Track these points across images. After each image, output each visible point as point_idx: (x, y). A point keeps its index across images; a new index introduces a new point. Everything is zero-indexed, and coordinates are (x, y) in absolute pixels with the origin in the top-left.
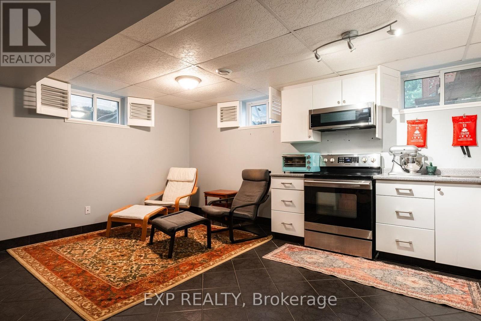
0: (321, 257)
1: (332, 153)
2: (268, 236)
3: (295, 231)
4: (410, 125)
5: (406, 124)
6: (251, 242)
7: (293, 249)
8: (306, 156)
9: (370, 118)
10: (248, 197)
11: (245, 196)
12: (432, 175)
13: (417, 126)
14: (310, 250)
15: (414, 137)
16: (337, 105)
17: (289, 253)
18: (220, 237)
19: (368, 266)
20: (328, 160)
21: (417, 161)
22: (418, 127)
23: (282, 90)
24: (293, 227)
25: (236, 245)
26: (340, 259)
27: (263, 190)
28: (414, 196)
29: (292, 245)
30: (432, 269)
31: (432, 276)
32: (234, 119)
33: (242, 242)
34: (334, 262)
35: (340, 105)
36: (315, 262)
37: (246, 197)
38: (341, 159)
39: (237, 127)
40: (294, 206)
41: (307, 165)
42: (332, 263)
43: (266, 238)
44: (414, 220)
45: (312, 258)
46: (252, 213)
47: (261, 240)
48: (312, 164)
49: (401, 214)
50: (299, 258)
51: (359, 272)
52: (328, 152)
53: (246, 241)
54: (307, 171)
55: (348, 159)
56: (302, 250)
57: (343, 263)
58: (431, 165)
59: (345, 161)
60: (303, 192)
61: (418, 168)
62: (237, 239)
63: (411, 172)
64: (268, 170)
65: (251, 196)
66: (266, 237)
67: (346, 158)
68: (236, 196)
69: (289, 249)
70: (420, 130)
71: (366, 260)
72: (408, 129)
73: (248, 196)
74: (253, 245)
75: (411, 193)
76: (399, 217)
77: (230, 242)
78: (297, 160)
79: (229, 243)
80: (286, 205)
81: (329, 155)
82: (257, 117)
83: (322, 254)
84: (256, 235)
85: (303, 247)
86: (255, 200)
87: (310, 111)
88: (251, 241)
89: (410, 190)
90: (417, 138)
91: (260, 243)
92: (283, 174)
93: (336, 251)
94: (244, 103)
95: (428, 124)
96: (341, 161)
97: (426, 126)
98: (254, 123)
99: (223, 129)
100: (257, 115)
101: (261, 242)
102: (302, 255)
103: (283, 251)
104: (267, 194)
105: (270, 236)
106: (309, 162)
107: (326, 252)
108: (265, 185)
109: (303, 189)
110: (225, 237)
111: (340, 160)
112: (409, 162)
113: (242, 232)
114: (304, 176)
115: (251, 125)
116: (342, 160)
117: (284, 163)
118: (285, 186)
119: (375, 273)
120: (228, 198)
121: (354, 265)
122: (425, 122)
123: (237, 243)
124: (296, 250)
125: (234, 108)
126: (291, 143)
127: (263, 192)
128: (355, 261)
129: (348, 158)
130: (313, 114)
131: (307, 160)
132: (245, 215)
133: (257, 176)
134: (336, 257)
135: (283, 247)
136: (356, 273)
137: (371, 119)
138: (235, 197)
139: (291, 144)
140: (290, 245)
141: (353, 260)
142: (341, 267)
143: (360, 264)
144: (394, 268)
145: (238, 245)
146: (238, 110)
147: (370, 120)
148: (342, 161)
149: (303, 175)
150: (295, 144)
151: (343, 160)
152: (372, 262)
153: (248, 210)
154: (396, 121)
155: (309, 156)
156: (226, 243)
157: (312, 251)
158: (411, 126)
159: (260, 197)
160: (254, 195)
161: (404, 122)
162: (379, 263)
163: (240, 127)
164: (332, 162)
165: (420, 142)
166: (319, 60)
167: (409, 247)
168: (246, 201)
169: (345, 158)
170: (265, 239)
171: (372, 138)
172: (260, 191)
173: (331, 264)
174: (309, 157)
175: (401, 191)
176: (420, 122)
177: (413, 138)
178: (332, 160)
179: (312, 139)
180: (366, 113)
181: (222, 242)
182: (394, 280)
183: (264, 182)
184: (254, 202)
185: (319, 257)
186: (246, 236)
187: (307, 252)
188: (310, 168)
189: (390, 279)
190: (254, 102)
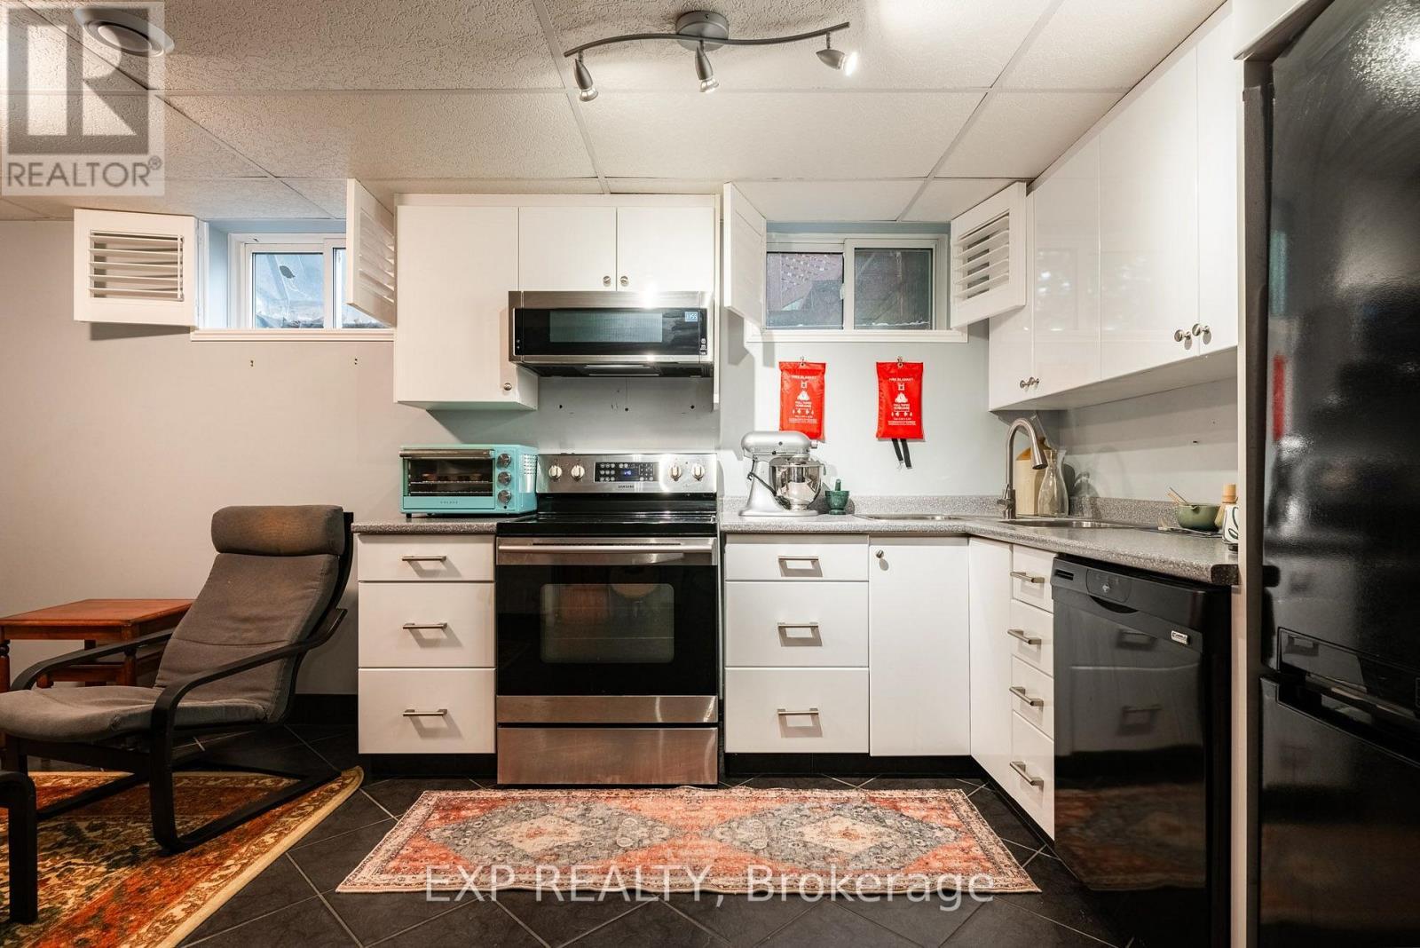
0: (567, 819)
1: (572, 447)
2: (344, 774)
3: (458, 735)
4: (786, 375)
5: (777, 372)
6: (267, 824)
7: (458, 809)
8: (495, 455)
9: (703, 340)
10: (247, 626)
11: (228, 624)
12: (838, 514)
13: (804, 381)
14: (523, 799)
15: (796, 411)
16: (602, 288)
17: (447, 833)
18: (91, 835)
19: (715, 812)
20: (563, 471)
21: (810, 477)
22: (806, 383)
23: (401, 204)
24: (451, 722)
25: (193, 856)
26: (630, 809)
27: (320, 593)
28: (821, 576)
29: (451, 793)
30: (861, 776)
31: (873, 800)
32: (170, 292)
33: (222, 832)
34: (616, 829)
35: (611, 288)
36: (556, 850)
37: (234, 626)
38: (605, 469)
39: (186, 330)
40: (454, 642)
41: (497, 489)
42: (610, 834)
43: (335, 786)
44: (821, 645)
45: (539, 833)
46: (266, 695)
47: (314, 800)
48: (518, 485)
49: (791, 633)
50: (493, 846)
51: (703, 848)
52: (562, 445)
53: (243, 821)
54: (499, 509)
55: (627, 470)
56: (492, 805)
57: (645, 824)
58: (838, 486)
59: (619, 473)
60: (492, 586)
61: (810, 495)
62: (196, 823)
63: (795, 507)
64: (341, 509)
65: (262, 619)
66: (330, 780)
67: (621, 466)
68: (180, 624)
69: (443, 814)
70: (810, 390)
71: (702, 793)
72: (782, 385)
73: (246, 620)
74: (280, 833)
75: (814, 571)
76: (787, 642)
77: (156, 847)
78: (453, 471)
79: (151, 854)
80: (423, 643)
81: (565, 455)
82: (274, 300)
83: (568, 806)
84: (285, 781)
85: (492, 792)
86: (286, 633)
87: (514, 296)
88: (267, 816)
89: (814, 561)
90: (803, 412)
91: (310, 814)
92: (401, 522)
93: (609, 781)
94: (220, 234)
95: (826, 376)
96: (605, 476)
97: (823, 381)
98: (264, 323)
99: (101, 331)
100: (278, 297)
101: (314, 810)
102: (502, 829)
103: (422, 830)
104: (338, 607)
105: (353, 772)
106: (505, 480)
107: (579, 793)
108: (330, 571)
109: (490, 576)
110: (122, 825)
111: (602, 472)
112: (792, 478)
113: (217, 779)
114: (495, 529)
115: (250, 325)
116: (608, 472)
117: (409, 482)
118: (420, 572)
119: (743, 834)
120: (138, 641)
121: (680, 823)
122: (818, 370)
123: (197, 844)
124: (469, 814)
125: (170, 245)
126: (428, 407)
127: (317, 598)
128: (674, 805)
129: (626, 466)
130: (522, 306)
131: (497, 472)
132: (238, 709)
133: (291, 533)
134: (614, 804)
135: (417, 812)
136: (696, 853)
137: (706, 344)
138: (176, 632)
139: (428, 411)
140: (443, 794)
141: (669, 803)
142: (646, 842)
143: (693, 814)
144: (782, 799)
145: (202, 853)
146: (188, 254)
147: (703, 347)
148: (610, 476)
149: (493, 523)
150: (444, 413)
151: (613, 472)
152: (721, 793)
153: (247, 684)
154: (752, 358)
155: (505, 456)
156: (134, 861)
157: (528, 803)
158: (790, 379)
159: (308, 621)
160: (276, 613)
161: (772, 365)
162: (740, 795)
163: (200, 327)
164: (577, 479)
165: (810, 425)
166: (590, 93)
167: (811, 725)
168: (232, 642)
169: (617, 464)
170: (332, 791)
171: (693, 407)
172: (303, 597)
173: (609, 841)
174: (505, 461)
175: (791, 565)
176: (808, 368)
177: (794, 412)
178: (578, 471)
179: (516, 397)
180: (692, 326)
181: (108, 858)
182: (801, 845)
183: (323, 560)
184: (280, 645)
185: (561, 821)
186: (239, 795)
187: (513, 811)
188: (509, 498)
189: (790, 845)
190: (263, 238)
